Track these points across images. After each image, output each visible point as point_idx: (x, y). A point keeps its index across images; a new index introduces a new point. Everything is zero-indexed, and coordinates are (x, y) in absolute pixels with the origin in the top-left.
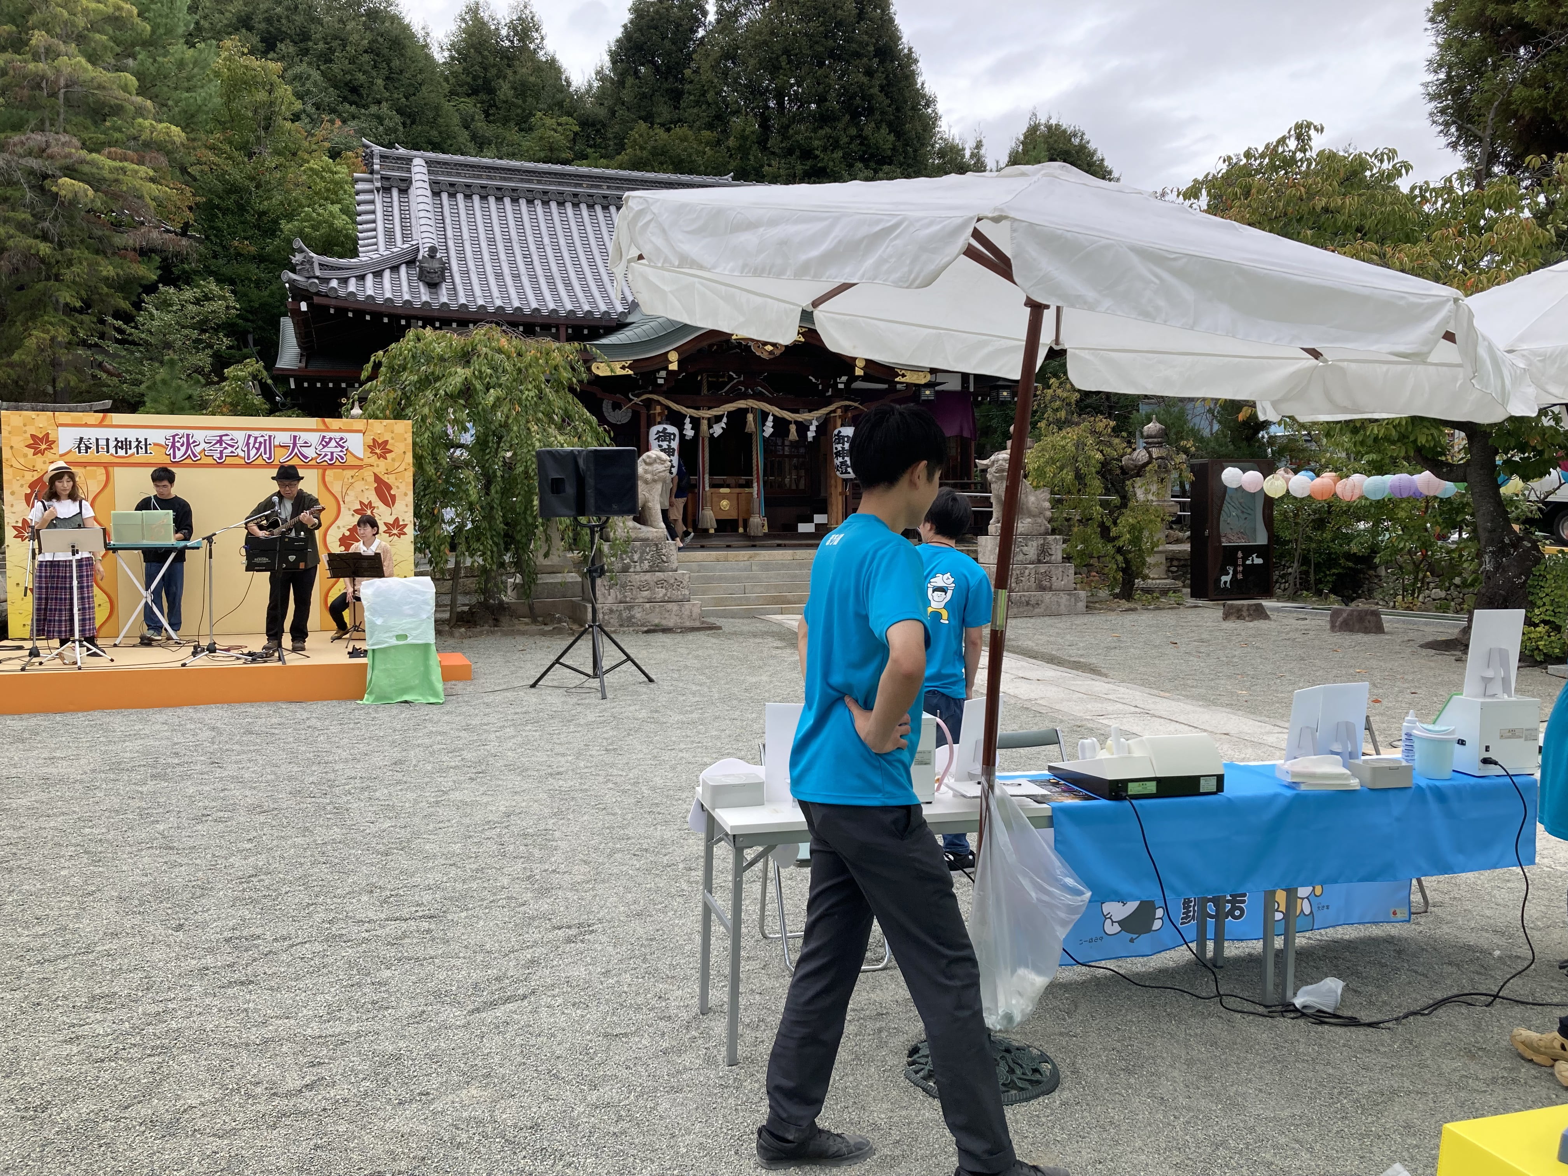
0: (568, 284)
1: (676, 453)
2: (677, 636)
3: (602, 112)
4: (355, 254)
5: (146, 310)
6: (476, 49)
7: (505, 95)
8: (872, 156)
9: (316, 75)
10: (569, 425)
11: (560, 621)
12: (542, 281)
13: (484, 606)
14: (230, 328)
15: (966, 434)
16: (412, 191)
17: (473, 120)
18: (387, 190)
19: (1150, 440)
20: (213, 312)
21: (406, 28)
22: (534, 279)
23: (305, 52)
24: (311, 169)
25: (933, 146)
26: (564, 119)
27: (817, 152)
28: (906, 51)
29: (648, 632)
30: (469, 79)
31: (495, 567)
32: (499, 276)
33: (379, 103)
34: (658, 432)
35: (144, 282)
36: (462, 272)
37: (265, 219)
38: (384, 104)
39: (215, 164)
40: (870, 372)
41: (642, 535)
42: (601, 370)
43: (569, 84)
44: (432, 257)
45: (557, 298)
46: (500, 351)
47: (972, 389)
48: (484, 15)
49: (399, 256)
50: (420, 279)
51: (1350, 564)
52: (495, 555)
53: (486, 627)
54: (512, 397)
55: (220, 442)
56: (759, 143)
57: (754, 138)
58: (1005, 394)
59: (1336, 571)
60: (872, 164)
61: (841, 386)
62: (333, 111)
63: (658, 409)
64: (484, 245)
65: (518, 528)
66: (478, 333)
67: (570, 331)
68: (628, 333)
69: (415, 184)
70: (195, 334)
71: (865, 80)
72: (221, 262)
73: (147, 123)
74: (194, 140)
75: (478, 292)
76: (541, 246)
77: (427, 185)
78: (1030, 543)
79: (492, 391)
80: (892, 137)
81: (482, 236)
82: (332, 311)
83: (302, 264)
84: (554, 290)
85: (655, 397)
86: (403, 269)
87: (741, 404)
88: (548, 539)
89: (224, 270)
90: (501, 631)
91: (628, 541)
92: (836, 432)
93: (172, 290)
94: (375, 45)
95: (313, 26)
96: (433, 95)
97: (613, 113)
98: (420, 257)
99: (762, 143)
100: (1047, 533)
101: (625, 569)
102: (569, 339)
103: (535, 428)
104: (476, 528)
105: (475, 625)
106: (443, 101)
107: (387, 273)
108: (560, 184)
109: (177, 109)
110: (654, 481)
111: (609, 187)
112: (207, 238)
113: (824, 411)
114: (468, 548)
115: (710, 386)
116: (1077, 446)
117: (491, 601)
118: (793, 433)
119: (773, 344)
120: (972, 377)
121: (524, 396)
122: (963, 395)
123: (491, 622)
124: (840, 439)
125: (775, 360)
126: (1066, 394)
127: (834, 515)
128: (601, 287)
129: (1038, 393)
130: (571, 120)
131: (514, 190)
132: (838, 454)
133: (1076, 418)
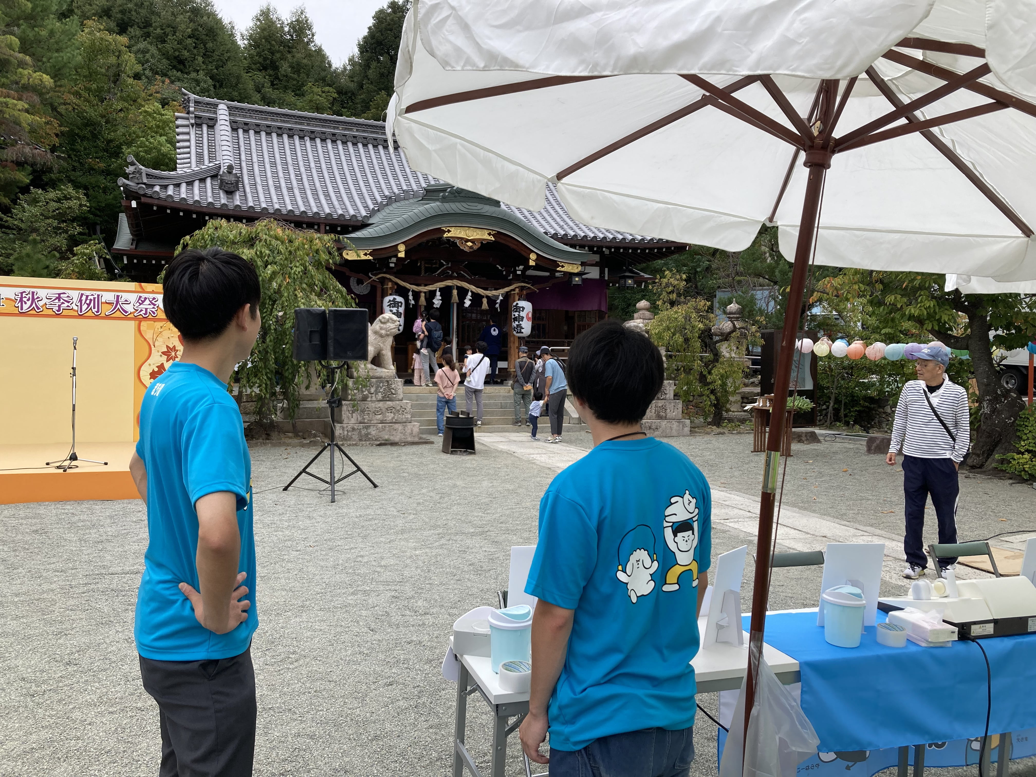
0: (327, 196)
1: (403, 316)
2: (401, 448)
3: (352, 86)
4: (175, 169)
5: (20, 204)
6: (267, 40)
7: (285, 70)
9: (153, 50)
10: (326, 293)
11: (315, 436)
12: (309, 193)
13: (259, 424)
14: (81, 220)
15: (603, 309)
16: (217, 127)
17: (263, 87)
18: (198, 125)
19: (731, 316)
20: (69, 208)
21: (219, 22)
22: (303, 191)
23: (147, 35)
24: (146, 112)
26: (327, 89)
29: (380, 445)
30: (261, 60)
31: (268, 396)
32: (278, 188)
33: (198, 71)
34: (390, 301)
35: (20, 185)
36: (251, 185)
37: (112, 145)
38: (201, 72)
39: (76, 105)
40: (540, 263)
41: (377, 374)
42: (350, 256)
43: (330, 66)
44: (230, 173)
45: (320, 206)
46: (277, 238)
47: (606, 278)
48: (273, 17)
49: (206, 171)
50: (220, 188)
51: (867, 404)
52: (269, 387)
53: (261, 440)
54: (284, 271)
55: (59, 298)
58: (630, 281)
59: (858, 409)
61: (519, 273)
62: (165, 75)
63: (390, 285)
64: (268, 166)
65: (286, 367)
66: (260, 225)
67: (328, 228)
68: (370, 231)
69: (220, 122)
70: (55, 223)
72: (78, 174)
73: (26, 72)
74: (61, 86)
75: (262, 199)
76: (308, 168)
77: (228, 123)
79: (269, 267)
81: (267, 160)
82: (155, 208)
83: (133, 173)
84: (317, 198)
85: (388, 276)
86: (209, 181)
87: (449, 283)
88: (309, 376)
89: (80, 179)
90: (271, 443)
91: (368, 378)
92: (515, 304)
93: (40, 191)
94: (197, 33)
95: (153, 17)
96: (235, 68)
97: (361, 86)
98: (221, 173)
101: (364, 399)
102: (326, 232)
103: (300, 294)
104: (254, 367)
105: (252, 438)
106: (242, 72)
107: (197, 184)
108: (323, 126)
109: (48, 64)
110: (388, 335)
111: (357, 130)
112: (69, 156)
113: (507, 289)
114: (248, 382)
115: (427, 270)
116: (686, 318)
117: (265, 421)
118: (485, 305)
119: (473, 241)
120: (606, 270)
121: (293, 271)
122: (600, 283)
123: (264, 436)
124: (518, 309)
125: (474, 253)
126: (676, 282)
127: (512, 362)
128: (351, 198)
129: (657, 281)
130: (331, 89)
131: (290, 129)
132: (515, 319)
133: (682, 299)
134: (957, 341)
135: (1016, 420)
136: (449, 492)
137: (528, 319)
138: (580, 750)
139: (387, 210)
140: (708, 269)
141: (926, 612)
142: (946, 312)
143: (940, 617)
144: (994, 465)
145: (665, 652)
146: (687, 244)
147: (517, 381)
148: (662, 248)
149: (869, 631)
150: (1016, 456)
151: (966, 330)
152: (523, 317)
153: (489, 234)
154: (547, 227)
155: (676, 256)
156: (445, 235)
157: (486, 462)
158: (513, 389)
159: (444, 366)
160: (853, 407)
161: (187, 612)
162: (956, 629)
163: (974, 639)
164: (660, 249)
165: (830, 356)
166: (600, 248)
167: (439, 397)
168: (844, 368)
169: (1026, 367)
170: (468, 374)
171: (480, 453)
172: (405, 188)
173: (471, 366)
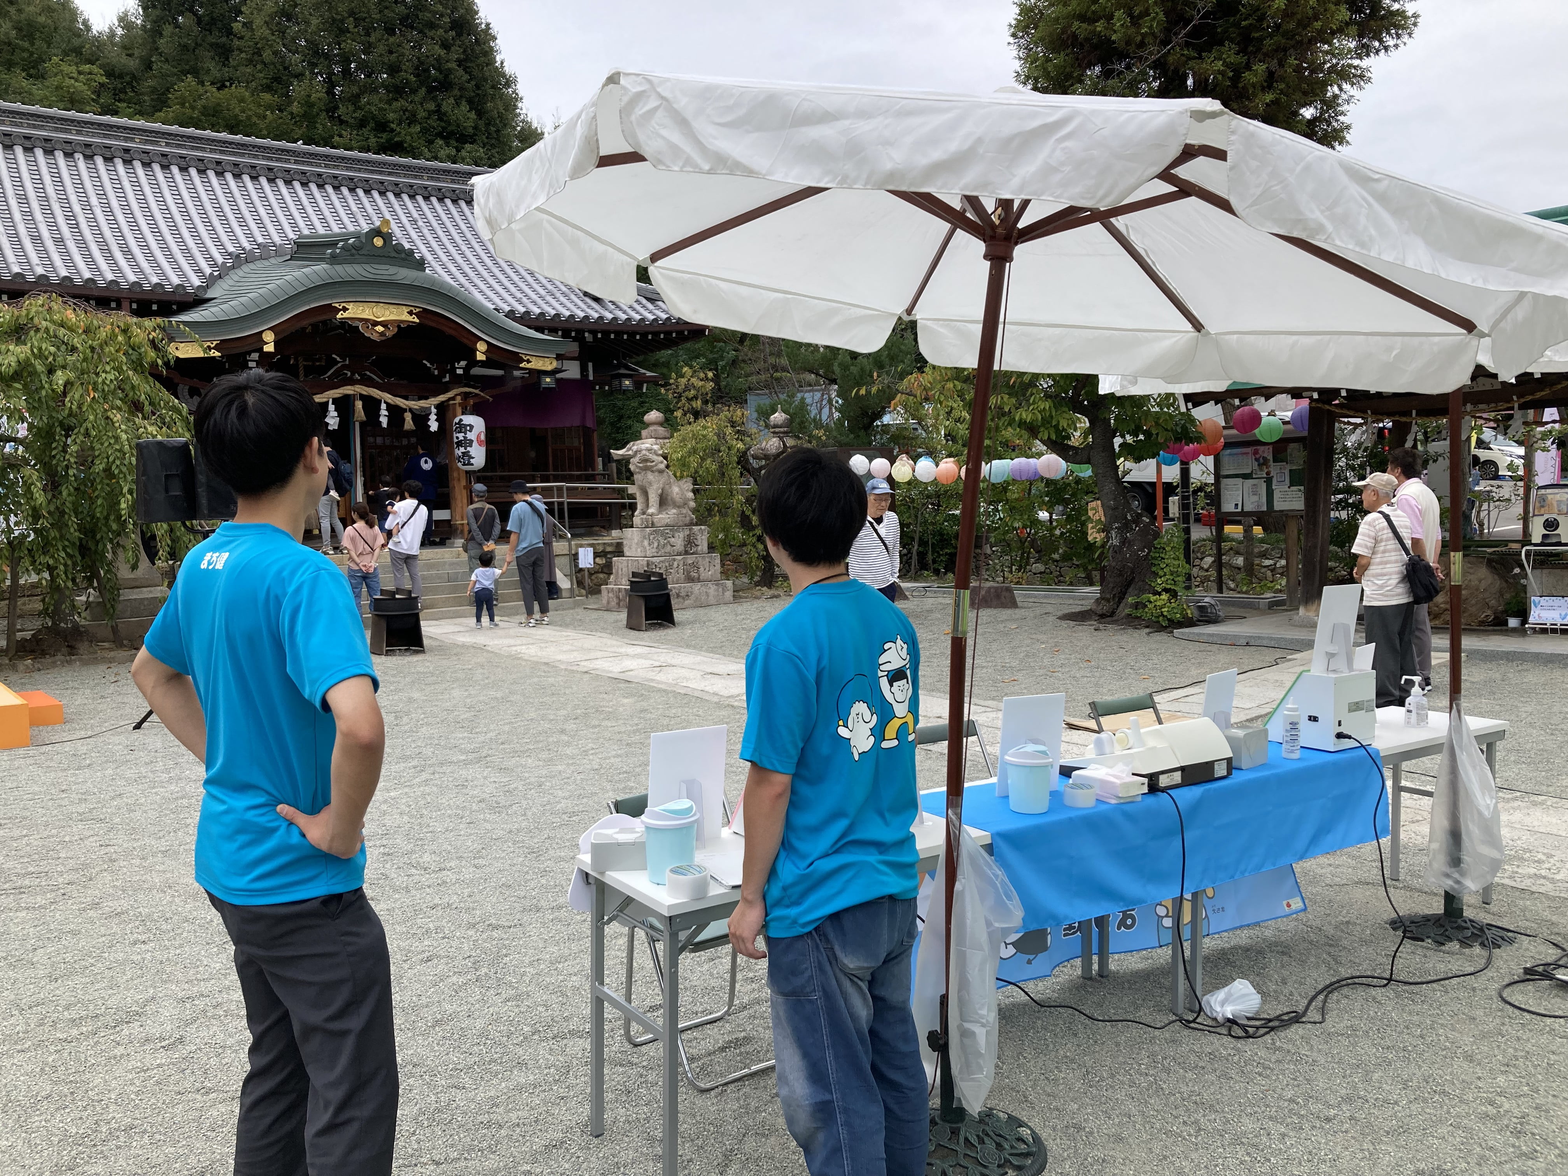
0: (127, 252)
3: (133, 64)
8: (452, 134)
10: (155, 413)
12: (94, 247)
13: (54, 631)
15: (589, 424)
19: (777, 430)
22: (82, 244)
25: (514, 128)
26: (86, 67)
27: (393, 126)
28: (483, 26)
32: (37, 239)
40: (495, 357)
42: (182, 351)
43: (88, 28)
45: (118, 270)
47: (591, 378)
53: (59, 657)
54: (84, 379)
56: (327, 111)
57: (321, 105)
58: (627, 383)
59: (949, 551)
60: (453, 142)
61: (460, 372)
66: (33, 305)
67: (134, 306)
68: (212, 309)
71: (443, 52)
76: (87, 206)
78: (677, 535)
79: (58, 373)
80: (473, 115)
84: (110, 258)
87: (348, 390)
90: (80, 660)
92: (457, 420)
97: (149, 67)
99: (331, 109)
100: (691, 524)
103: (117, 417)
105: (43, 654)
108: (105, 136)
111: (167, 144)
113: (442, 398)
114: (33, 563)
115: (308, 371)
116: (718, 436)
117: (62, 625)
118: (409, 423)
119: (384, 324)
120: (590, 365)
121: (100, 380)
122: (582, 383)
123: (65, 650)
124: (462, 428)
125: (386, 343)
126: (701, 383)
127: (458, 510)
128: (170, 256)
129: (672, 381)
130: (95, 69)
131: (47, 140)
132: (459, 444)
133: (710, 407)
134: (1076, 453)
135: (1150, 551)
136: (405, 709)
137: (480, 443)
138: (810, 932)
139: (235, 276)
140: (734, 362)
141: (1111, 767)
142: (1065, 415)
143: (1128, 770)
144: (1127, 611)
145: (887, 815)
146: (708, 327)
147: (472, 539)
148: (671, 333)
149: (1055, 795)
150: (1153, 598)
151: (1086, 438)
152: (471, 441)
153: (411, 313)
154: (497, 300)
155: (688, 345)
156: (339, 316)
157: (445, 662)
158: (466, 551)
159: (354, 522)
160: (942, 549)
161: (295, 839)
162: (1146, 780)
163: (1164, 790)
164: (668, 333)
165: (913, 483)
166: (580, 332)
167: (350, 570)
168: (928, 497)
169: (1152, 485)
170: (394, 532)
171: (432, 650)
172: (260, 240)
173: (400, 520)
